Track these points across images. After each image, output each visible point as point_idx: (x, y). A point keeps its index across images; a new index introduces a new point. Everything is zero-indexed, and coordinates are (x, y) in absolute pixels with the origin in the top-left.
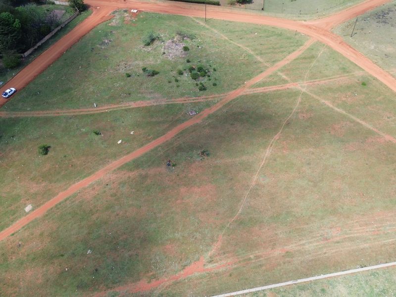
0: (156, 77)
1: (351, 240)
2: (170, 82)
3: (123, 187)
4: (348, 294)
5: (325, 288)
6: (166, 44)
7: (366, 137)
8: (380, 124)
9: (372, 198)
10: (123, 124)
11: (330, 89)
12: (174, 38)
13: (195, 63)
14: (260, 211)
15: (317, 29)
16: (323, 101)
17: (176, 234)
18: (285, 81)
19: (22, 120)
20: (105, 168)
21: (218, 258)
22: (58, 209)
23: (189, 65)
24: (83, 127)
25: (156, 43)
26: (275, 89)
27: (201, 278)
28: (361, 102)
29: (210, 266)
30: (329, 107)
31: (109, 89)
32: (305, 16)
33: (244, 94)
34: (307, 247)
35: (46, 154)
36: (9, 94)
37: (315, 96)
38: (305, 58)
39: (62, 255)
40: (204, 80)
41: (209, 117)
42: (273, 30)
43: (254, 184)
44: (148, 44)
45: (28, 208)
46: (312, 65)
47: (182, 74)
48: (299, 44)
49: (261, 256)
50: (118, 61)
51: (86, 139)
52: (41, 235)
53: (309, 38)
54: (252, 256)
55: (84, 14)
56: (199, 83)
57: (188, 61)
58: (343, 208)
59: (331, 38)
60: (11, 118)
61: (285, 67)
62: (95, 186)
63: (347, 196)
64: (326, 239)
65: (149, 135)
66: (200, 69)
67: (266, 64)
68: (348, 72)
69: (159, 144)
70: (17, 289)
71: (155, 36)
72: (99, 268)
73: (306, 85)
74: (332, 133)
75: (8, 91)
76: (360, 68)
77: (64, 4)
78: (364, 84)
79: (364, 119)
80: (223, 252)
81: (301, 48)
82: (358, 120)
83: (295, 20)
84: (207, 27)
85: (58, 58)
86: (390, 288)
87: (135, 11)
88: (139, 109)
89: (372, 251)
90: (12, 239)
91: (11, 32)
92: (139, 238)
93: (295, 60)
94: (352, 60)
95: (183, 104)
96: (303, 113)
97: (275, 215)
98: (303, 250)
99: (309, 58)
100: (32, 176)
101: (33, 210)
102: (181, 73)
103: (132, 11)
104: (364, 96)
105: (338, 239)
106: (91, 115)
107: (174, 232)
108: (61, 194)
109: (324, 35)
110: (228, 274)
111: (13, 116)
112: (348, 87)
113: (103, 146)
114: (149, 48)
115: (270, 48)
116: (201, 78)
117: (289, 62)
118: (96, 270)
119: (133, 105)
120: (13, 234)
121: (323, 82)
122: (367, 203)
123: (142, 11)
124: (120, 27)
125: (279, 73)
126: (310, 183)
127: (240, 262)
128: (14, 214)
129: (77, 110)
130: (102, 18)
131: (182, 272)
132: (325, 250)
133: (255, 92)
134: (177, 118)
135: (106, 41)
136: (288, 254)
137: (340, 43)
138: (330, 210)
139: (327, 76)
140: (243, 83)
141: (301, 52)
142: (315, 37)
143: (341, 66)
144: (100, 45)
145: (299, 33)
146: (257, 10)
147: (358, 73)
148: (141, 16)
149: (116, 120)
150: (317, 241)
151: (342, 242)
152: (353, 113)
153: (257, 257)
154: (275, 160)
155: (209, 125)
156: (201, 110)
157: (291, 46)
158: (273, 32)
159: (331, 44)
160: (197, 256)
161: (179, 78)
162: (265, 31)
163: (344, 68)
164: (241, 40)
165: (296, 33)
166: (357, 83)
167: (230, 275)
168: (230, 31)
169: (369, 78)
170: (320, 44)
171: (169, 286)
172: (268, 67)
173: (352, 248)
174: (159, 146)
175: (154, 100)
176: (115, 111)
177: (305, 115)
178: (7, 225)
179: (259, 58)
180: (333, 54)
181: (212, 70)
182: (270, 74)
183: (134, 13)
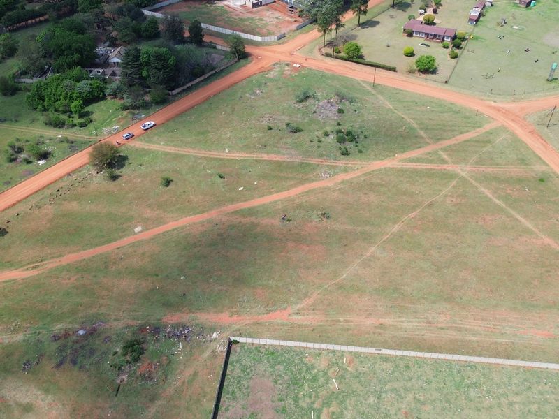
0: (298, 134)
1: (459, 330)
2: (311, 141)
3: (231, 229)
4: (434, 377)
5: (410, 365)
6: (321, 104)
7: (520, 235)
8: (543, 225)
9: (501, 296)
10: (250, 173)
11: (496, 179)
12: (331, 98)
13: (346, 127)
14: (366, 282)
15: (506, 113)
16: (483, 189)
17: (271, 282)
18: (444, 161)
19: (153, 152)
20: (219, 210)
21: (305, 312)
22: (165, 235)
23: (338, 128)
24: (209, 169)
25: (310, 101)
26: (428, 167)
27: (283, 325)
28: (529, 199)
29: (295, 317)
30: (487, 196)
31: (246, 138)
32: (498, 96)
33: (391, 166)
34: (405, 325)
35: (167, 186)
36: (148, 127)
37: (474, 182)
38: (478, 141)
39: (157, 275)
40: (350, 146)
41: (343, 182)
42: (450, 106)
43: (368, 254)
44: (301, 101)
45: (138, 229)
46: (484, 149)
47: (328, 135)
48: (477, 125)
49: (352, 322)
50: (264, 113)
51: (209, 180)
52: (143, 254)
53: (492, 120)
54: (341, 319)
55: (243, 62)
56: (343, 147)
57: (339, 124)
58: (461, 299)
59: (521, 125)
60: (143, 149)
61: (450, 146)
62: (205, 223)
63: (471, 288)
64: (430, 323)
65: (272, 188)
66: (349, 133)
67: (428, 141)
68: (526, 164)
69: (280, 198)
70: (110, 293)
71: (311, 94)
72: (186, 294)
73: (468, 169)
74: (480, 223)
75: (147, 123)
76: (545, 163)
77: (225, 49)
78: (542, 180)
79: (526, 217)
80: (313, 308)
81: (478, 130)
82: (518, 217)
83: (482, 100)
84: (373, 92)
85: (204, 101)
86: (484, 383)
87: (298, 66)
88: (270, 162)
89: (478, 346)
90: (117, 251)
91: (165, 68)
92: (233, 277)
93: (465, 141)
94: (539, 152)
95: (318, 165)
96: (453, 197)
97: (381, 288)
98: (400, 327)
99: (483, 142)
100: (149, 202)
101: (141, 232)
102: (326, 134)
103: (295, 65)
104: (536, 192)
105: (443, 325)
106: (221, 160)
107: (268, 280)
108: (171, 223)
109: (513, 120)
110: (311, 329)
111: (147, 147)
112: (520, 181)
113: (223, 190)
114: (301, 105)
115: (439, 125)
116: (347, 143)
117: (456, 142)
118: (184, 295)
119: (265, 157)
120: (118, 248)
121: (490, 170)
122: (492, 300)
123: (306, 67)
124: (276, 80)
125: (441, 153)
126: (432, 267)
127: (327, 321)
128: (124, 231)
129: (209, 152)
130: (260, 69)
131: (265, 316)
132: (424, 332)
133: (405, 166)
134: (306, 177)
135: (258, 92)
136: (382, 326)
137: (530, 132)
138: (445, 297)
139: (497, 164)
140: (394, 155)
141: (476, 135)
142: (501, 120)
143: (520, 156)
144: (251, 94)
145: (483, 114)
146: (438, 82)
147: (539, 168)
148: (303, 72)
149: (243, 168)
150: (419, 322)
151: (447, 329)
152: (514, 208)
153: (346, 321)
154: (401, 237)
155: (339, 190)
156: (335, 174)
157: (467, 127)
158: (450, 108)
159: (516, 132)
160: (285, 305)
161: (323, 139)
162: (440, 106)
163: (523, 160)
164: (407, 112)
165: (477, 113)
166: (534, 177)
167: (313, 330)
168: (399, 101)
169: (552, 174)
170: (504, 129)
171: (249, 324)
172: (430, 144)
173: (456, 337)
174: (279, 200)
175: (288, 156)
176: (245, 160)
177: (454, 200)
178: (116, 240)
179: (422, 133)
180: (516, 142)
181: (363, 137)
182: (429, 151)
183: (296, 68)
